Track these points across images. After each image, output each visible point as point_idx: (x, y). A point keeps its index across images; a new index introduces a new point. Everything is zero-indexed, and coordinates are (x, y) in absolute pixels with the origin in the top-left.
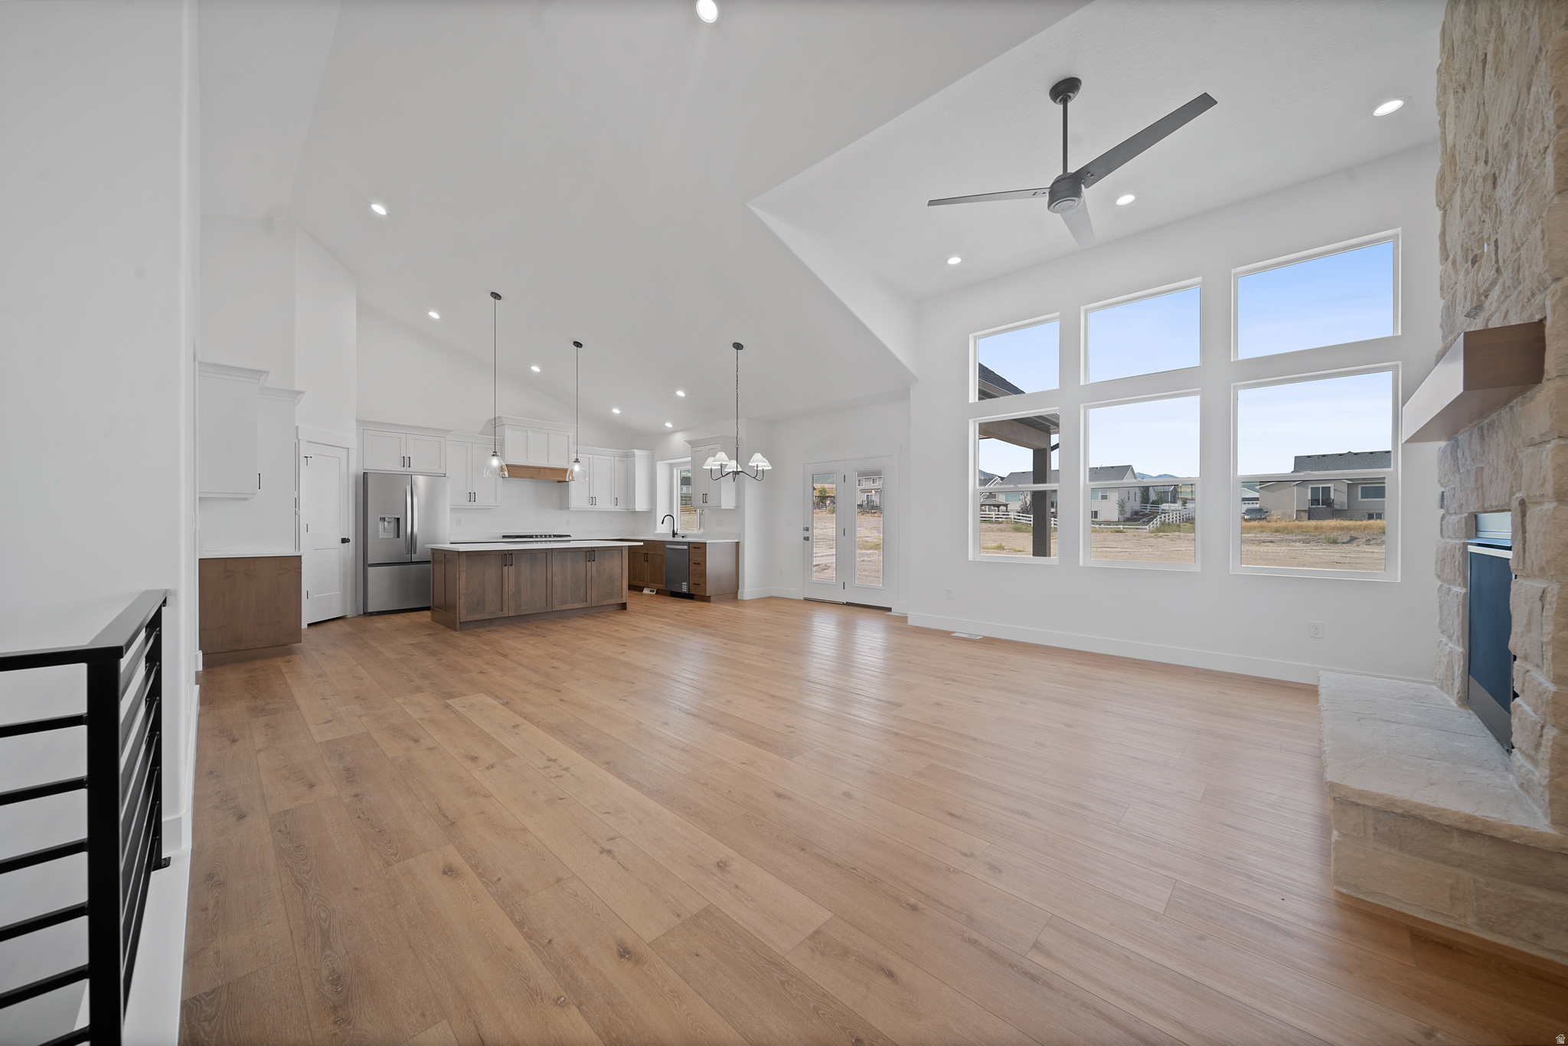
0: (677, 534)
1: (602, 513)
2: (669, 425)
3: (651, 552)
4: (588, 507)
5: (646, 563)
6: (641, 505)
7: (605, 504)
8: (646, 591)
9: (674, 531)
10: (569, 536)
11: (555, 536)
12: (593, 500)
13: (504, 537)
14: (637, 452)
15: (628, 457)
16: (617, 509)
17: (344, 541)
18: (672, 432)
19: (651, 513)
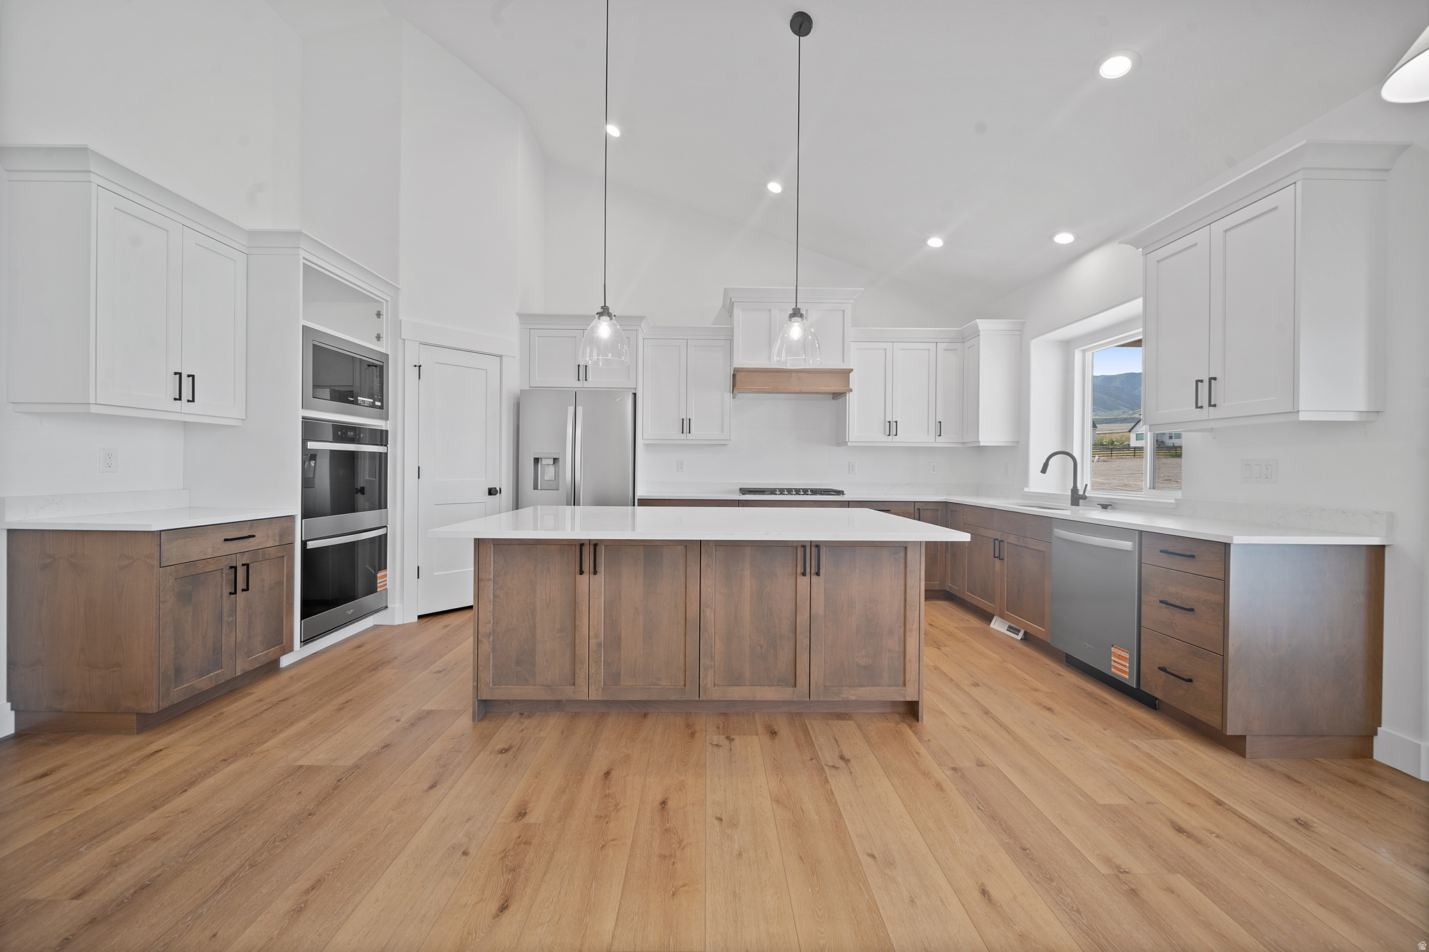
0: (1084, 497)
1: (914, 450)
2: (1064, 238)
3: (1012, 539)
4: (880, 438)
5: (997, 561)
6: (992, 432)
7: (915, 433)
8: (998, 625)
9: (1075, 490)
10: (840, 493)
11: (814, 492)
12: (891, 428)
13: (744, 491)
14: (983, 324)
15: (966, 339)
16: (942, 442)
17: (492, 492)
18: (1074, 255)
19: (1017, 449)
